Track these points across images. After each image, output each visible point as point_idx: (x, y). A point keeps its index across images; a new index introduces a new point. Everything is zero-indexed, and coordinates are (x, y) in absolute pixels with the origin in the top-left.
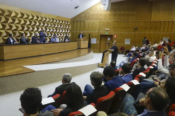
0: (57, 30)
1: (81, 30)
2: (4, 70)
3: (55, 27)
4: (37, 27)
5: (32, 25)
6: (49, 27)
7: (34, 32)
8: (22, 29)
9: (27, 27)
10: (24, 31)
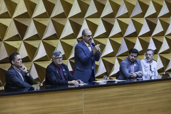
0: (152, 26)
3: (146, 15)
4: (71, 22)
5: (53, 15)
6: (120, 19)
7: (63, 40)
8: (18, 35)
9: (37, 24)
10: (26, 40)
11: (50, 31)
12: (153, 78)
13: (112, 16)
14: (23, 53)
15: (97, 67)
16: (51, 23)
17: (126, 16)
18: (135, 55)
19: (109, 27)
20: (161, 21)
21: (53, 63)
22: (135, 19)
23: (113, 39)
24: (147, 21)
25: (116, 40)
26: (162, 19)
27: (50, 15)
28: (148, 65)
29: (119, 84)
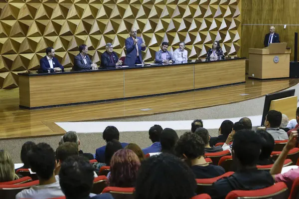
0: (188, 25)
1: (271, 20)
2: (28, 127)
3: (184, 16)
4: (125, 22)
5: (112, 16)
6: (162, 19)
7: (119, 35)
8: (84, 31)
9: (99, 23)
10: (91, 34)
11: (109, 28)
12: (184, 63)
13: (156, 17)
14: (89, 44)
15: (145, 54)
16: (110, 23)
17: (168, 17)
18: (167, 46)
19: (154, 25)
20: (195, 21)
21: (106, 52)
22: (175, 19)
23: (157, 34)
24: (185, 21)
25: (159, 34)
26: (197, 19)
27: (109, 16)
28: (180, 53)
29: (152, 67)
